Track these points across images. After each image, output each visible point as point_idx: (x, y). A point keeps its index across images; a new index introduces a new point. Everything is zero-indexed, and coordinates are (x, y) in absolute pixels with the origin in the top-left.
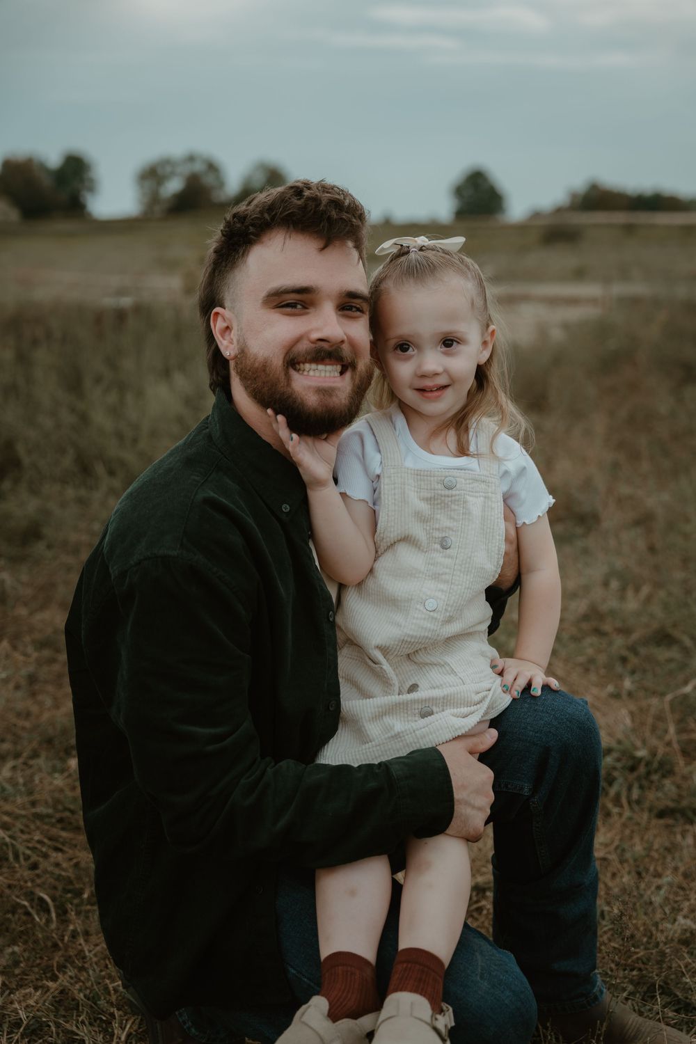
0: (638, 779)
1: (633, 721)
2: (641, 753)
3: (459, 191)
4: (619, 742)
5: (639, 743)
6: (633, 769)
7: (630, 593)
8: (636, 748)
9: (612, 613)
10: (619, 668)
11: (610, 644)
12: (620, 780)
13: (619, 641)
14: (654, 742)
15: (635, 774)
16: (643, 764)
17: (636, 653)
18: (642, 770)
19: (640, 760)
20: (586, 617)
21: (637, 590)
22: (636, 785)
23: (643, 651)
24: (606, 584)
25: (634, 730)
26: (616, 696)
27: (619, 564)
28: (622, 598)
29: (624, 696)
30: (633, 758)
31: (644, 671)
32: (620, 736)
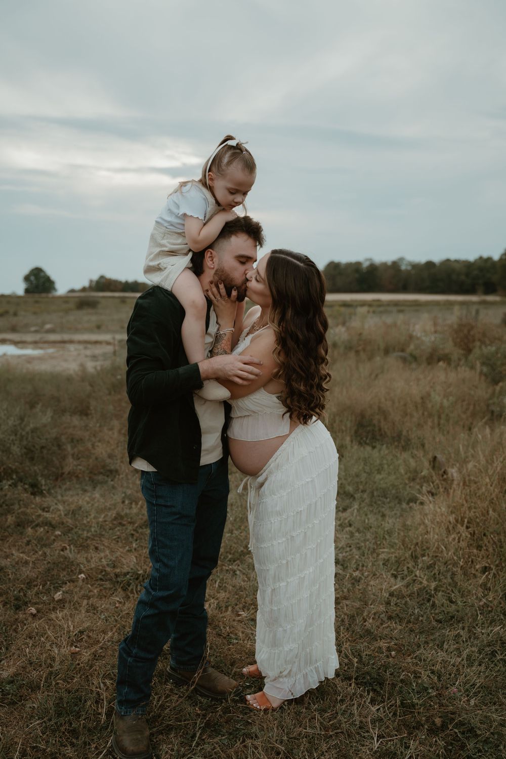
0: (140, 582)
1: (137, 560)
2: (141, 572)
3: (27, 279)
4: (132, 569)
5: (139, 569)
6: (137, 579)
7: (133, 506)
8: (139, 571)
9: (126, 515)
10: (131, 539)
11: (127, 529)
12: (133, 584)
13: (130, 527)
14: (145, 567)
15: (139, 580)
16: (141, 576)
17: (138, 532)
18: (141, 578)
19: (140, 574)
20: (115, 518)
21: (137, 504)
22: (139, 585)
23: (140, 530)
24: (123, 502)
25: (137, 564)
26: (129, 551)
27: (129, 492)
28: (131, 508)
29: (133, 550)
30: (138, 574)
31: (141, 539)
32: (132, 567)
